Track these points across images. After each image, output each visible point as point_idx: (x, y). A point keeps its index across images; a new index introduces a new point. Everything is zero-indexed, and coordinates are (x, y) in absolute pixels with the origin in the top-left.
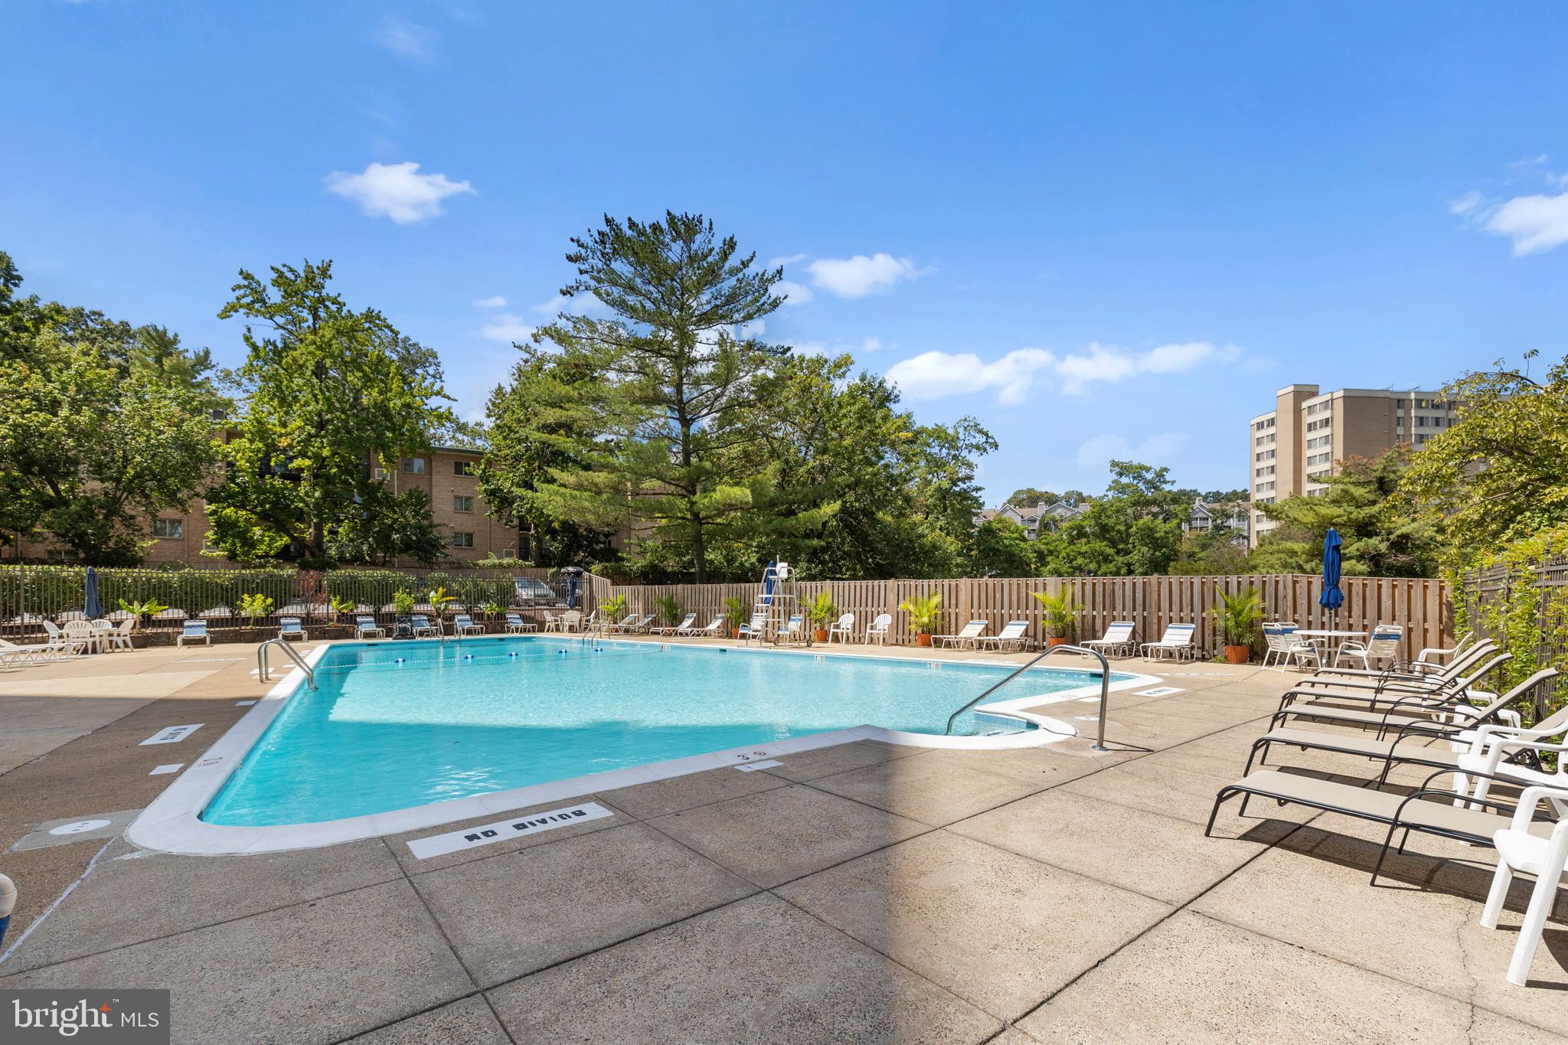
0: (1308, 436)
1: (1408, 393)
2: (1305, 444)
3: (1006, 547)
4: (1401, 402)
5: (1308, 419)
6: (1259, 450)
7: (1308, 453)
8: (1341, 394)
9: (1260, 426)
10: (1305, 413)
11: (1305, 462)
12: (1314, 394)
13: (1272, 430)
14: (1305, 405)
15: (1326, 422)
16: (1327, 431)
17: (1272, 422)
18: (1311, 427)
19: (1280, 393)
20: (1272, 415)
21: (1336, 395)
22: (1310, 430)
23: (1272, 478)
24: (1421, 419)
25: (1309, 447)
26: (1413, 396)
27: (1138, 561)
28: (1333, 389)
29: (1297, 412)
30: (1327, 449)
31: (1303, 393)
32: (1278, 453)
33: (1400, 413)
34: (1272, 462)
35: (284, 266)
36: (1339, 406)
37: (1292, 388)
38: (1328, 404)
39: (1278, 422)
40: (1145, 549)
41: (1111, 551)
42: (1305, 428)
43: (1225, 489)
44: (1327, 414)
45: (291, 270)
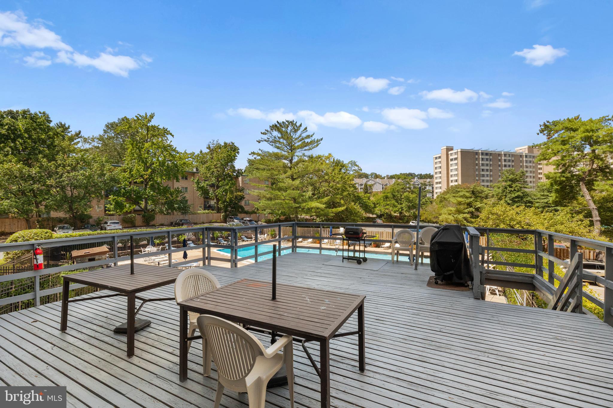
0: (451, 163)
1: (479, 150)
2: (450, 165)
3: (365, 202)
4: (477, 153)
5: (450, 157)
6: (436, 166)
7: (451, 168)
8: (460, 150)
9: (436, 158)
10: (449, 155)
11: (450, 171)
12: (452, 149)
13: (440, 160)
14: (450, 153)
15: (456, 159)
16: (456, 162)
17: (440, 157)
18: (452, 160)
19: (442, 148)
20: (440, 155)
21: (459, 151)
22: (451, 161)
23: (440, 175)
24: (483, 158)
25: (451, 166)
26: (480, 152)
27: (405, 206)
28: (458, 148)
29: (447, 155)
30: (456, 167)
31: (449, 149)
32: (442, 167)
33: (477, 157)
34: (440, 170)
35: (138, 114)
36: (459, 154)
37: (445, 147)
38: (456, 153)
39: (442, 157)
40: (407, 203)
41: (396, 204)
42: (450, 160)
43: (423, 173)
44: (456, 156)
45: (140, 116)
